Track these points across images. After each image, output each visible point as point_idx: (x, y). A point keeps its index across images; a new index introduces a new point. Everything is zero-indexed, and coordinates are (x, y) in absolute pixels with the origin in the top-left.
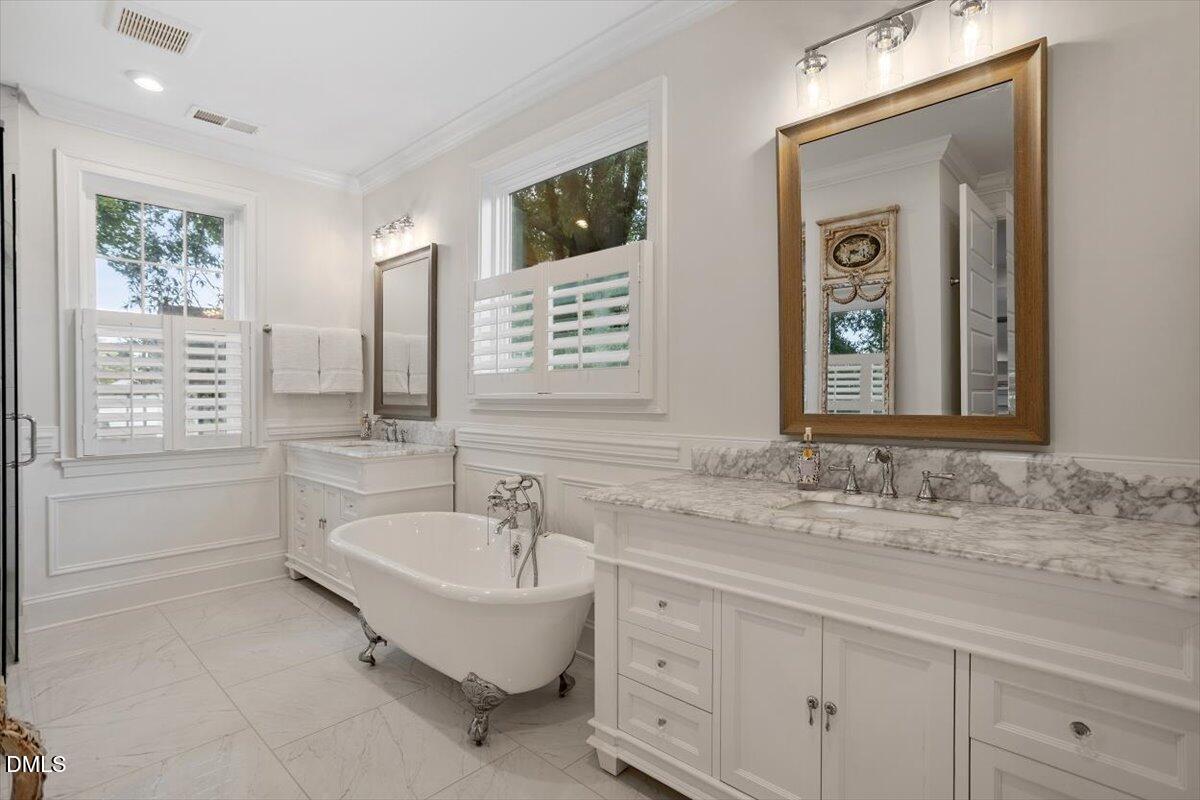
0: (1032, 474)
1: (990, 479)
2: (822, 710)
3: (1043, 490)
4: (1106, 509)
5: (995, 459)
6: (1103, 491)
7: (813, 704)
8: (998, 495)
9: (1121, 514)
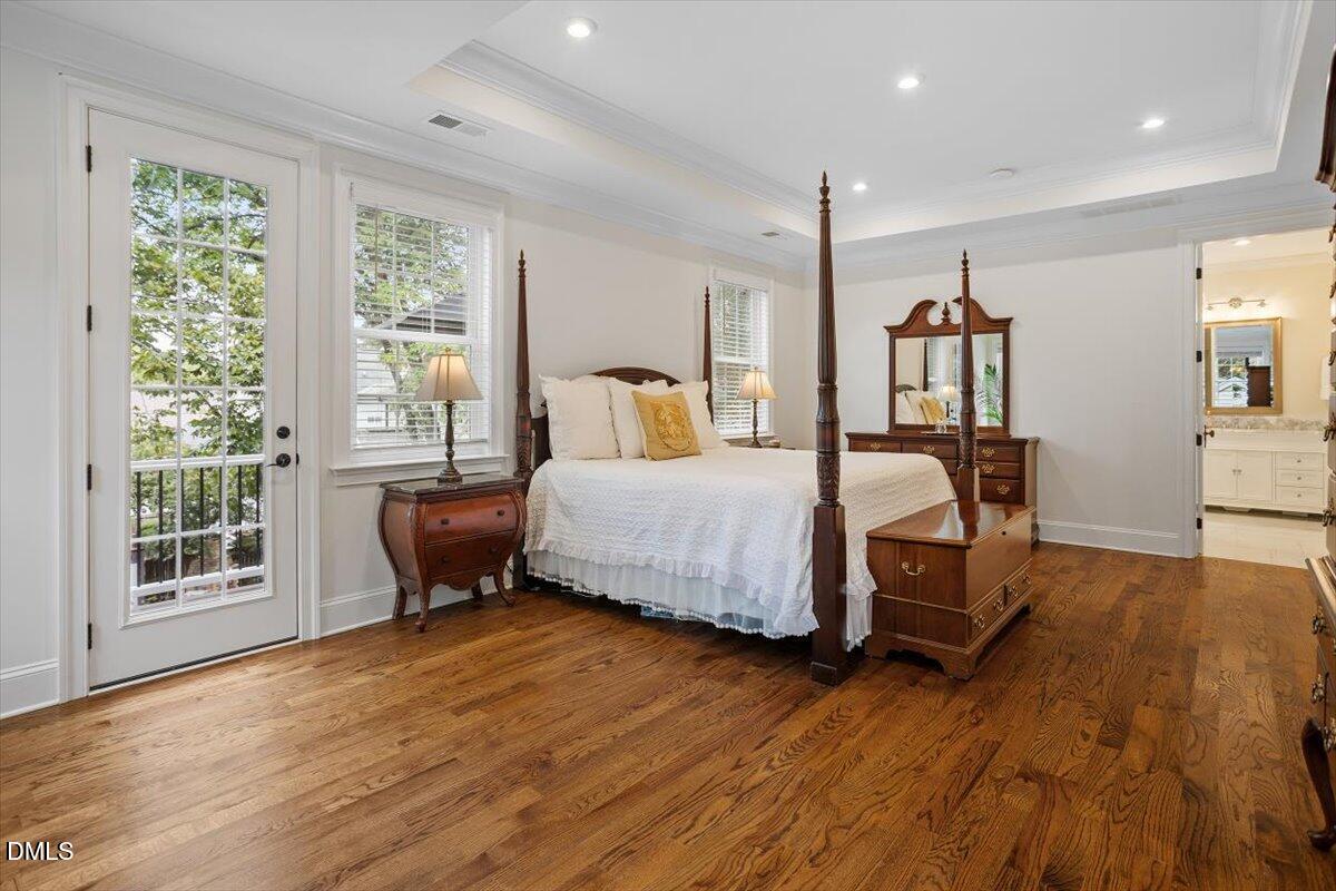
0: (1278, 421)
1: (1267, 423)
2: (1237, 472)
3: (1281, 424)
4: (1297, 427)
5: (1267, 418)
6: (1297, 424)
7: (1234, 471)
8: (1268, 426)
9: (1302, 429)
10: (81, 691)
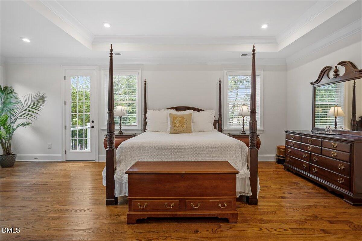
10: (64, 160)
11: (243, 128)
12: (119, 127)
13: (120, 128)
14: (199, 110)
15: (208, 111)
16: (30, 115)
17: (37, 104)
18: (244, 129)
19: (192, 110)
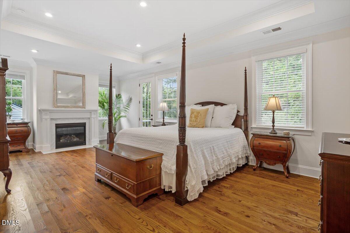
11: (273, 126)
12: (163, 119)
13: (164, 121)
14: (222, 105)
15: (231, 105)
16: (126, 110)
17: (129, 104)
18: (275, 127)
19: (214, 105)
